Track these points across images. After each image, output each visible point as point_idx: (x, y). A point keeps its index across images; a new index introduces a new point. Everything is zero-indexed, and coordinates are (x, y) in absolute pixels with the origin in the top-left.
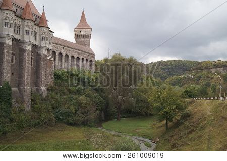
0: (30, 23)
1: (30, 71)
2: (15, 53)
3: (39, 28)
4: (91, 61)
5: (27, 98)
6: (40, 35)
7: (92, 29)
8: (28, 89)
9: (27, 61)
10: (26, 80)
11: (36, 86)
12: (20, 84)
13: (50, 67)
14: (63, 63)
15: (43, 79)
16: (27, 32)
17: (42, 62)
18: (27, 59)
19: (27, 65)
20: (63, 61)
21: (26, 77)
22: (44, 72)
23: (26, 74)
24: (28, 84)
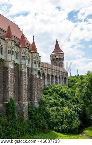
0: (26, 50)
1: (26, 89)
2: (15, 75)
3: (31, 54)
4: (65, 78)
5: (25, 111)
6: (32, 60)
7: (64, 53)
8: (26, 103)
9: (24, 81)
10: (24, 96)
11: (30, 101)
12: (19, 99)
13: (40, 85)
14: (46, 81)
15: (35, 95)
16: (24, 57)
17: (34, 81)
18: (24, 79)
19: (24, 84)
20: (46, 79)
21: (24, 93)
22: (36, 89)
23: (24, 91)
24: (25, 99)
